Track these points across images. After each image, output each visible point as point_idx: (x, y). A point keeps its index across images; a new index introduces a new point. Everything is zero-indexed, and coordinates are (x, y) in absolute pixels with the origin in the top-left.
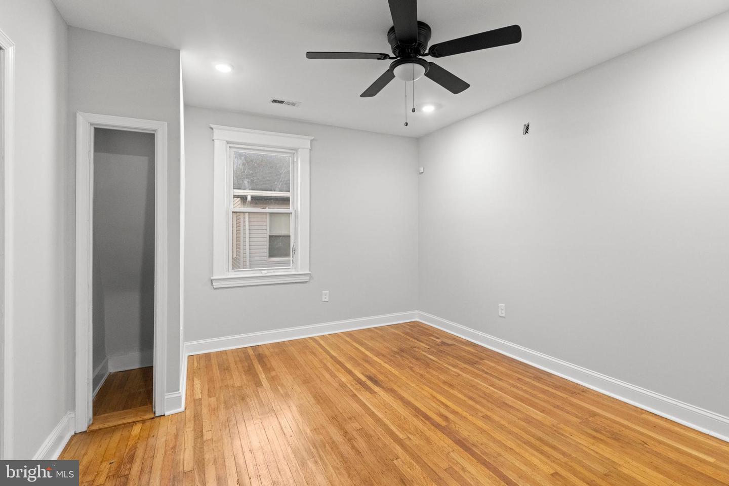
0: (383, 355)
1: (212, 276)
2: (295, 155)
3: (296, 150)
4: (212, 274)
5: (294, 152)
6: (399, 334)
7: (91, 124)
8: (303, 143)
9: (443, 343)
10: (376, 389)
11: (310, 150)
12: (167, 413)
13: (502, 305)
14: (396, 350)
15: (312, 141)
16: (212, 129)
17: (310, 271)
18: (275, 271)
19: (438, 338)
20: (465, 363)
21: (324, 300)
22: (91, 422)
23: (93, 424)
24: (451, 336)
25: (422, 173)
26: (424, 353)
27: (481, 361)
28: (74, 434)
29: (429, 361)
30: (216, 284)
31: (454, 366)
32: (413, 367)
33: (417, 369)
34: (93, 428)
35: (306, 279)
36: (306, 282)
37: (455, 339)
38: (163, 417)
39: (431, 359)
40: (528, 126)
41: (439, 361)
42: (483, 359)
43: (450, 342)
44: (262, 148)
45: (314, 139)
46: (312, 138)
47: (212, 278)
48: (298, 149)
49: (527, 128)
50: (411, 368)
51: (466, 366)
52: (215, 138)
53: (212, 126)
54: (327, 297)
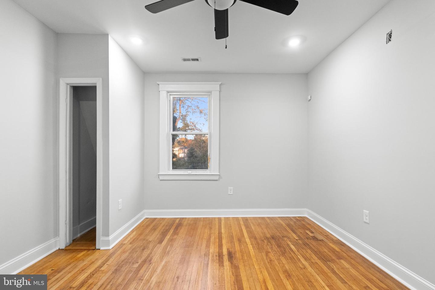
0: (255, 238)
1: (159, 173)
2: (210, 96)
3: (211, 92)
4: (159, 172)
5: (209, 94)
6: (282, 225)
7: (67, 84)
8: (214, 87)
9: (314, 238)
10: (227, 263)
11: (220, 91)
12: (101, 248)
13: (366, 212)
14: (268, 236)
15: (220, 85)
16: (159, 85)
17: (219, 173)
18: (197, 171)
19: (312, 232)
20: (320, 258)
21: (229, 193)
22: (68, 245)
23: (69, 246)
24: (326, 233)
25: (310, 100)
26: (290, 243)
27: (337, 261)
28: (58, 249)
29: (287, 249)
30: (161, 178)
31: (306, 259)
32: (269, 252)
33: (271, 255)
34: (67, 248)
35: (216, 178)
36: (217, 180)
37: (328, 236)
38: (98, 250)
39: (291, 249)
40: (391, 33)
41: (297, 253)
42: (341, 259)
43: (320, 237)
44: (188, 94)
45: (221, 84)
46: (220, 83)
47: (158, 174)
48: (212, 91)
49: (390, 36)
50: (267, 253)
51: (319, 261)
52: (160, 90)
53: (158, 83)
54: (232, 191)
